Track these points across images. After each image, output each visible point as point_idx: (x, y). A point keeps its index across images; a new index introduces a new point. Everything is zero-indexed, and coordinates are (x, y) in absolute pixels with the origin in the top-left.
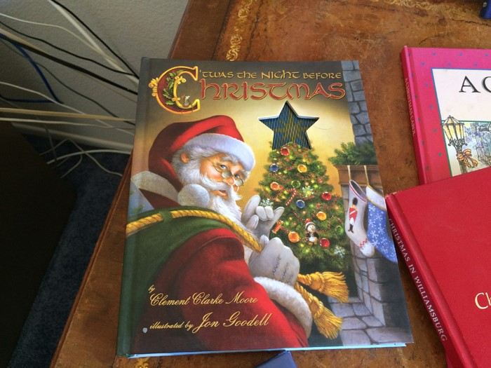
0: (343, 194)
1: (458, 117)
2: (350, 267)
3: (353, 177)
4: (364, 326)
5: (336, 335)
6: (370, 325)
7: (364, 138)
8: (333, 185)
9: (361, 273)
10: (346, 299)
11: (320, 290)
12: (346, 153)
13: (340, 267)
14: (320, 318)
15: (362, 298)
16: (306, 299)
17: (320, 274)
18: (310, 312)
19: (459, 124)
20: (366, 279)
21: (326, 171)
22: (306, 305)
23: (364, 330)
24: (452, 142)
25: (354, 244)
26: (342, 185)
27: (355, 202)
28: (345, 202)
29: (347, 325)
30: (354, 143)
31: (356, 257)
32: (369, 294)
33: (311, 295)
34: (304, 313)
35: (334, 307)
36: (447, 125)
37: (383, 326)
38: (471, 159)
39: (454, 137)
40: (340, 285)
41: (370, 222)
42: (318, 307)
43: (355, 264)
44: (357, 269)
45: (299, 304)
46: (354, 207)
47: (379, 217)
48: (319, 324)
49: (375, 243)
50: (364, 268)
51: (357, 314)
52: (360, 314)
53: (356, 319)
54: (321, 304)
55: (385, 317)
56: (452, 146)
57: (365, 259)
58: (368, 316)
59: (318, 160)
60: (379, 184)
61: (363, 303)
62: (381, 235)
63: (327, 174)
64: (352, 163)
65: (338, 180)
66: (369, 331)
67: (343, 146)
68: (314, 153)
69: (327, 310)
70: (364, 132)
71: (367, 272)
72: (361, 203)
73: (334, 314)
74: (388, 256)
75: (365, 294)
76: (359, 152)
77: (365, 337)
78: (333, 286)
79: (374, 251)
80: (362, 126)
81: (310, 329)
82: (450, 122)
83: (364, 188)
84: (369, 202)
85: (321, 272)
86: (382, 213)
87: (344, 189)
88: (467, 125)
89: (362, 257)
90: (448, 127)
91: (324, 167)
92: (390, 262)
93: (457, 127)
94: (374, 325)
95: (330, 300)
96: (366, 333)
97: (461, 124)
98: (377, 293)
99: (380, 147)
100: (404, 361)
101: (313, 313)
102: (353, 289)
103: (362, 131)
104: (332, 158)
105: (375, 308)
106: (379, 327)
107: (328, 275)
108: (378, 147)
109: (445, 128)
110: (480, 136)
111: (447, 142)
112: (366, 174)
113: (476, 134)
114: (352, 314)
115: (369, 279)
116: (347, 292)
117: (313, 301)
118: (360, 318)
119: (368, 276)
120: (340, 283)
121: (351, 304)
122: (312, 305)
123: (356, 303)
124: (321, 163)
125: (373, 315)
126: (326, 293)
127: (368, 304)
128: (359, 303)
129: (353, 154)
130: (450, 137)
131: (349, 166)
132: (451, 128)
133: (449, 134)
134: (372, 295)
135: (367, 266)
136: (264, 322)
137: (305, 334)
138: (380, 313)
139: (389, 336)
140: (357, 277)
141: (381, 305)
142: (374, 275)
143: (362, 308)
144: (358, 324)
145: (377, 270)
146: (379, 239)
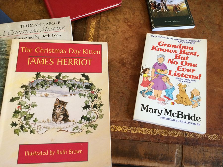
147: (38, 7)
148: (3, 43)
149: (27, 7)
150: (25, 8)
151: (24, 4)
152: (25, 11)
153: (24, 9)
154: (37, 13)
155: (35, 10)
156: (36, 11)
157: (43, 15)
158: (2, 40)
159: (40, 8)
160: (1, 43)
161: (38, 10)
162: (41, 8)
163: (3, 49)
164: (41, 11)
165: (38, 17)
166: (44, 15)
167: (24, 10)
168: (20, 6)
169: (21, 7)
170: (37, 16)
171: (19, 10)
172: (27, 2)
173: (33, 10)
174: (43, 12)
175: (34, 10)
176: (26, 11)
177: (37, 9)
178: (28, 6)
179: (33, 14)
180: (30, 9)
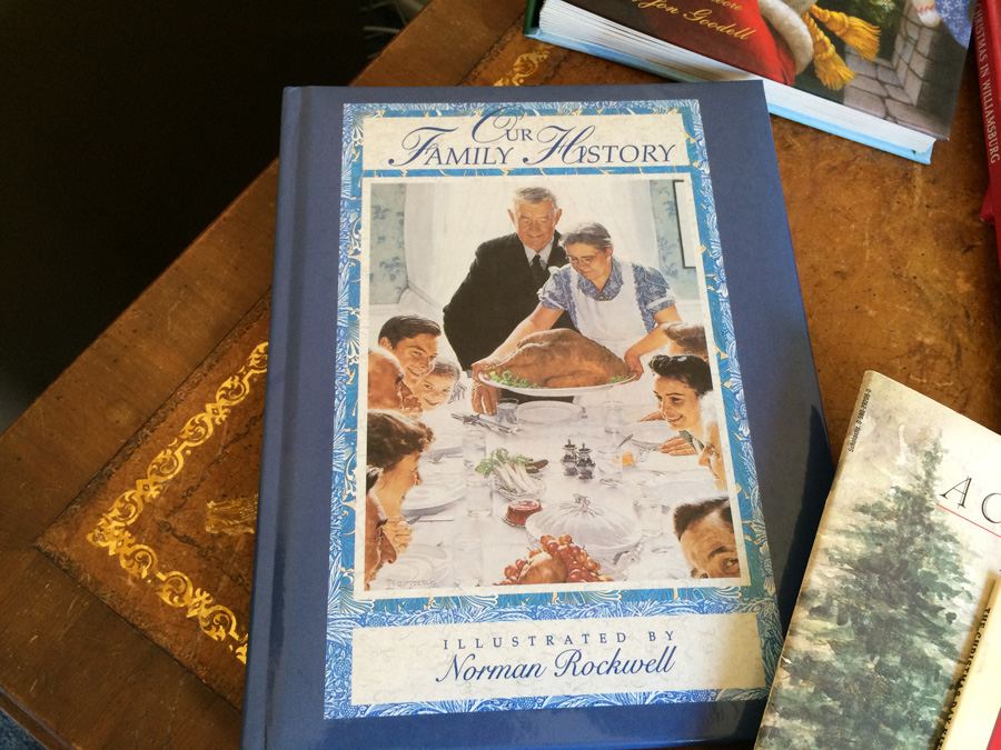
2: (893, 26)
4: (885, 95)
5: (839, 88)
6: (893, 95)
9: (907, 39)
10: (872, 57)
11: (838, 33)
13: (878, 20)
14: (826, 62)
15: (895, 64)
16: (813, 35)
17: (845, 17)
18: (812, 50)
20: (910, 47)
22: (809, 41)
23: (883, 99)
25: (911, 5)
29: (860, 83)
31: (907, 19)
32: (908, 65)
33: (821, 34)
34: (803, 48)
35: (849, 58)
37: (912, 105)
40: (869, 39)
42: (826, 49)
43: (902, 25)
44: (904, 33)
45: (801, 36)
48: (820, 67)
49: (944, 16)
50: (914, 34)
51: (880, 78)
52: (884, 80)
53: (877, 83)
54: (832, 48)
55: (919, 97)
57: (921, 26)
58: (896, 86)
61: (895, 70)
66: (888, 101)
69: (837, 56)
71: (917, 41)
73: (847, 65)
74: (956, 36)
75: (902, 62)
77: (881, 105)
78: (859, 36)
79: (938, 22)
81: (805, 67)
85: (849, 14)
89: (915, 20)
92: (957, 44)
94: (901, 99)
95: (847, 49)
96: (884, 102)
98: (920, 67)
100: (919, 181)
101: (816, 53)
102: (886, 48)
105: (908, 83)
106: (905, 103)
107: (856, 22)
114: (873, 76)
115: (915, 49)
116: (877, 51)
117: (822, 41)
118: (882, 84)
119: (916, 45)
120: (870, 36)
121: (876, 65)
122: (818, 44)
123: (884, 67)
125: (903, 88)
126: (845, 38)
127: (902, 73)
128: (889, 69)
134: (913, 67)
135: (919, 34)
136: (743, 35)
137: (794, 67)
138: (914, 90)
139: (917, 118)
140: (899, 42)
141: (920, 83)
142: (925, 48)
143: (891, 74)
144: (876, 88)
145: (933, 44)
146: (952, 13)
147: (942, 271)
148: (948, 555)
149: (887, 240)
150: (872, 237)
151: (870, 215)
152: (868, 257)
153: (866, 243)
154: (929, 306)
155: (926, 281)
156: (931, 288)
157: (960, 335)
158: (947, 529)
159: (953, 284)
160: (940, 545)
161: (939, 286)
163: (937, 597)
164: (955, 303)
165: (928, 334)
166: (966, 340)
168: (850, 219)
169: (853, 226)
170: (926, 327)
172: (895, 207)
173: (914, 274)
174: (968, 316)
175: (919, 282)
176: (872, 260)
177: (938, 281)
178: (892, 237)
179: (910, 300)
180: (898, 261)
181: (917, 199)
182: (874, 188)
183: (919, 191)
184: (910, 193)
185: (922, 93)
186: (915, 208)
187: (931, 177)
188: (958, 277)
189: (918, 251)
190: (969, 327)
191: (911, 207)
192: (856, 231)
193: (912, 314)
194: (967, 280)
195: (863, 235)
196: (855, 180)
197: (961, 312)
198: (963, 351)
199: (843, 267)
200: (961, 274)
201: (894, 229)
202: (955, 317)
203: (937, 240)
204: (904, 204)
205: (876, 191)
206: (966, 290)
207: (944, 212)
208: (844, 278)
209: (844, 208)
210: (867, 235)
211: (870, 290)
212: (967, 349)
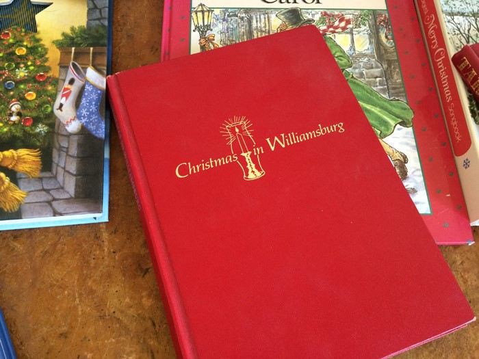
0: (59, 75)
1: (209, 5)
2: (49, 144)
3: (75, 59)
4: (50, 198)
5: (16, 209)
6: (57, 197)
7: (97, 22)
8: (51, 66)
9: (60, 149)
10: (37, 174)
11: (10, 167)
12: (74, 36)
13: (38, 144)
14: (4, 193)
15: (54, 172)
17: (14, 152)
19: (209, 11)
20: (64, 155)
21: (46, 53)
23: (49, 203)
24: (197, 28)
25: (60, 122)
26: (61, 67)
27: (72, 82)
28: (60, 82)
29: (32, 199)
30: (85, 26)
31: (58, 134)
32: (64, 168)
35: (21, 183)
36: (196, 12)
37: (71, 198)
38: (213, 43)
39: (201, 23)
40: (34, 161)
41: (84, 101)
42: (3, 183)
43: (55, 139)
44: (57, 146)
46: (69, 86)
47: (94, 96)
49: (84, 121)
50: (65, 144)
51: (45, 187)
52: (49, 188)
53: (44, 193)
54: (7, 180)
55: (75, 189)
56: (197, 32)
57: (69, 135)
58: (58, 189)
59: (42, 42)
60: (103, 65)
61: (55, 177)
62: (92, 113)
63: (47, 56)
64: (77, 45)
65: (58, 62)
66: (54, 204)
67: (72, 29)
68: (38, 36)
69: (12, 185)
70: (99, 16)
71: (67, 148)
72: (78, 83)
73: (20, 189)
74: (94, 132)
75: (59, 169)
76: (89, 34)
77: (49, 208)
78: (25, 162)
79: (80, 128)
80: (98, 11)
82: (200, 9)
83: (85, 69)
84: (87, 82)
85: (16, 149)
86: (99, 92)
87: (63, 70)
88: (217, 12)
89: (64, 133)
90: (196, 13)
91: (46, 50)
92: (96, 138)
93: (206, 14)
94: (62, 198)
95: (18, 176)
96: (51, 205)
97: (210, 10)
98: (73, 167)
99: (128, 36)
100: (105, 236)
102: (47, 163)
103: (97, 14)
104: (57, 41)
105: (66, 182)
106: (66, 199)
107: (23, 152)
108: (125, 36)
109: (193, 15)
110: (227, 22)
111: (193, 27)
112: (91, 55)
113: (224, 20)
114: (40, 188)
115: (67, 155)
116: (40, 168)
118: (48, 191)
119: (67, 152)
120: (34, 159)
121: (41, 179)
123: (47, 177)
124: (43, 45)
125: (62, 188)
126: (16, 169)
127: (60, 178)
128: (51, 178)
129: (81, 37)
130: (196, 23)
131: (73, 49)
132: (200, 15)
133: (197, 20)
134: (67, 169)
135: (69, 142)
138: (71, 186)
139: (76, 206)
140: (55, 153)
141: (74, 178)
142: (74, 151)
143: (52, 182)
144: (44, 197)
145: (79, 146)
146: (89, 117)
147: (131, 298)
149: (92, 292)
150: (80, 295)
151: (77, 278)
152: (80, 313)
153: (78, 301)
154: (128, 330)
155: (122, 312)
156: (125, 316)
157: (152, 343)
159: (140, 305)
161: (131, 312)
162: (147, 302)
164: (144, 319)
166: (156, 344)
167: (75, 308)
169: (66, 292)
171: (57, 308)
172: (93, 262)
173: (112, 311)
174: (154, 324)
175: (118, 314)
176: (83, 313)
177: (130, 307)
178: (94, 288)
179: (114, 332)
180: (100, 305)
181: (106, 250)
182: (76, 255)
183: (106, 243)
184: (101, 247)
185: (76, 185)
186: (106, 258)
187: (113, 229)
188: (142, 297)
189: (113, 290)
190: (156, 333)
191: (103, 258)
192: (69, 295)
193: (118, 342)
194: (149, 296)
195: (74, 296)
196: (62, 255)
197: (149, 324)
198: (156, 355)
199: (63, 329)
200: (144, 294)
201: (94, 281)
202: (146, 330)
203: (124, 275)
204: (98, 258)
205: (77, 257)
206: (150, 304)
207: (125, 252)
208: (66, 337)
209: (57, 281)
210: (77, 295)
211: (85, 338)
212: (158, 352)
